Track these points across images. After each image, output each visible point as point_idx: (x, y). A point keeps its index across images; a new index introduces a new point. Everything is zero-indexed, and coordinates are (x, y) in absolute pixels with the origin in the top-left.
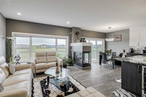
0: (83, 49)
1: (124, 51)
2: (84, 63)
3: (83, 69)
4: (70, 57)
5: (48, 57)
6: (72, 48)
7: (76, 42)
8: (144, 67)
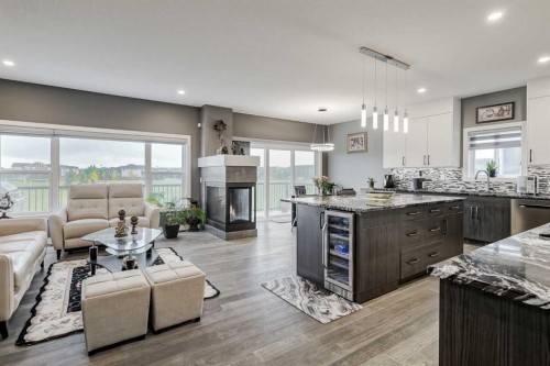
0: (228, 177)
1: (372, 184)
2: (231, 221)
3: (227, 240)
4: (194, 203)
5: (112, 200)
8: (327, 213)
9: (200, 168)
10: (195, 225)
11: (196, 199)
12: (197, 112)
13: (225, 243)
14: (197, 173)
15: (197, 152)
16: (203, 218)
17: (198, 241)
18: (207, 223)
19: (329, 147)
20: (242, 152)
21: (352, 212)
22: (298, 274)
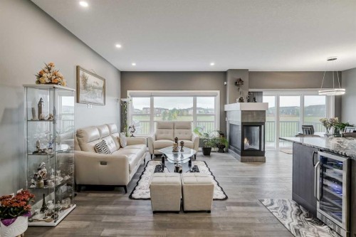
0: (242, 118)
2: (245, 148)
3: (243, 161)
4: (222, 134)
5: (176, 130)
6: (228, 114)
7: (235, 102)
8: (320, 153)
9: (226, 112)
10: (222, 149)
11: (223, 132)
12: (224, 74)
13: (240, 163)
14: (224, 115)
15: (223, 101)
16: (226, 145)
17: (222, 159)
18: (229, 148)
19: (341, 92)
20: (255, 100)
21: (346, 156)
22: (294, 199)
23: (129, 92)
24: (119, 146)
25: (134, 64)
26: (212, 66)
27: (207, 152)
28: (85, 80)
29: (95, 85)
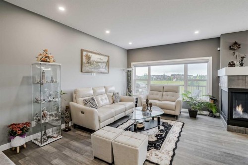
5: (165, 93)
6: (220, 79)
9: (219, 77)
12: (216, 40)
23: (132, 63)
24: (112, 102)
25: (130, 43)
26: (197, 34)
27: (193, 115)
28: (88, 58)
29: (100, 60)
